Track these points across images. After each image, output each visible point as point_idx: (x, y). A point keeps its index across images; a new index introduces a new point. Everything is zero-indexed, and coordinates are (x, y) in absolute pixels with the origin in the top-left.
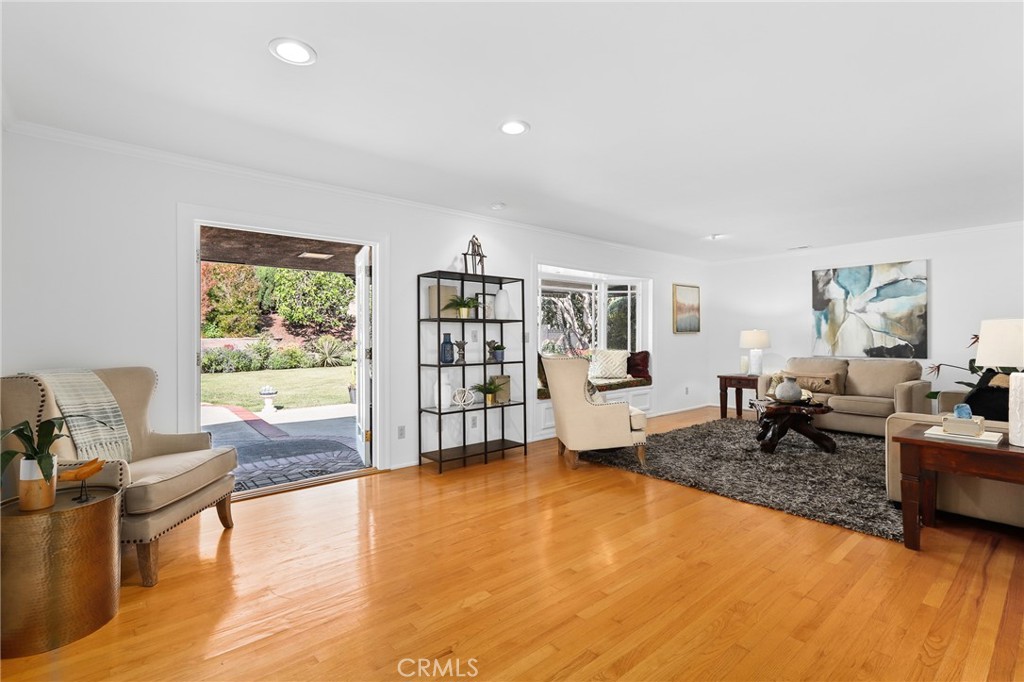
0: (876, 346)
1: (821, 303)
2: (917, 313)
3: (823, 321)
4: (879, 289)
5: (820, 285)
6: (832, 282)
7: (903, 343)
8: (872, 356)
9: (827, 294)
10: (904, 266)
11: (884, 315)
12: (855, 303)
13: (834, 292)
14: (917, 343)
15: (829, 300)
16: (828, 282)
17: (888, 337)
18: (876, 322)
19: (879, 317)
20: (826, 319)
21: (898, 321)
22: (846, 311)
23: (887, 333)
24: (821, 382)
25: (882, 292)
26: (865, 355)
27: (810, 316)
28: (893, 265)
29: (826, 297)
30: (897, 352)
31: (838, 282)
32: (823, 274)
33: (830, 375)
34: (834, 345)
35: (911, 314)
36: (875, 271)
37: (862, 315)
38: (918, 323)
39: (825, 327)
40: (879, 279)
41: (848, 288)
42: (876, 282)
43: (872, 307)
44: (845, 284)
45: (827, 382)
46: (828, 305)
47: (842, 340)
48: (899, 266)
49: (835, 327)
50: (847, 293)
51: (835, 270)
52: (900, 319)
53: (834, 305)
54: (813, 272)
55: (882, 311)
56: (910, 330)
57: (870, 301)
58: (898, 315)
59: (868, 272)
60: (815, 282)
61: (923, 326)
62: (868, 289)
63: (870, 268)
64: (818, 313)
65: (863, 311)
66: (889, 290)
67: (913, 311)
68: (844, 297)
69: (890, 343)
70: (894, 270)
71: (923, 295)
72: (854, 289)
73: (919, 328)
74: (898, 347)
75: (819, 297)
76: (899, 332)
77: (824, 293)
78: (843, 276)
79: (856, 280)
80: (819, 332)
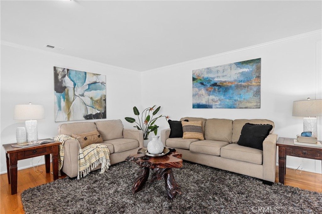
0: (89, 114)
1: (60, 88)
2: (103, 98)
3: (62, 100)
4: (89, 85)
5: (60, 77)
6: (67, 76)
7: (99, 112)
8: (87, 119)
9: (64, 83)
10: (98, 75)
11: (91, 98)
12: (79, 90)
13: (67, 82)
14: (103, 112)
15: (65, 87)
16: (64, 76)
17: (93, 109)
18: (88, 102)
19: (89, 99)
20: (64, 98)
21: (97, 101)
22: (75, 95)
23: (93, 107)
25: (90, 86)
26: (84, 119)
27: (52, 96)
28: (94, 74)
29: (64, 85)
30: (97, 116)
31: (70, 77)
32: (61, 70)
34: (69, 114)
35: (101, 98)
36: (87, 75)
37: (82, 98)
38: (103, 102)
39: (63, 104)
40: (90, 80)
41: (75, 82)
42: (88, 82)
43: (86, 93)
44: (74, 79)
45: (99, 136)
46: (64, 90)
47: (73, 111)
48: (97, 75)
49: (69, 103)
50: (75, 85)
51: (68, 70)
52: (98, 100)
53: (68, 91)
54: (55, 68)
55: (91, 96)
56: (101, 106)
57: (86, 90)
58: (97, 99)
59: (85, 75)
60: (56, 75)
61: (105, 104)
62: (85, 84)
63: (85, 73)
64: (58, 94)
65: (83, 95)
66: (93, 86)
67: (102, 97)
68: (73, 87)
69: (94, 112)
70: (95, 77)
71: (104, 91)
72: (79, 83)
73: (104, 105)
74: (97, 114)
75: (59, 84)
76: (97, 107)
77: (62, 82)
78: (73, 74)
79: (79, 78)
80: (60, 106)
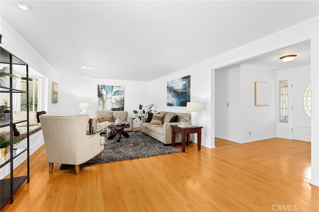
0: (114, 108)
1: (100, 95)
2: (122, 100)
3: (101, 101)
4: (115, 92)
5: (100, 90)
7: (119, 107)
8: (113, 110)
10: (120, 87)
11: (116, 100)
12: (109, 96)
13: (104, 92)
14: (122, 107)
15: (102, 94)
16: (102, 89)
17: (116, 105)
18: (114, 101)
19: (114, 100)
20: (102, 100)
21: (118, 101)
22: (107, 98)
24: (109, 118)
25: (115, 93)
26: (111, 110)
27: (97, 98)
28: (118, 87)
29: (102, 93)
30: (118, 109)
31: (105, 89)
32: (101, 86)
33: (110, 116)
34: (104, 108)
35: (121, 100)
36: (114, 88)
37: (111, 99)
38: (122, 102)
39: (101, 102)
40: (115, 90)
42: (114, 91)
43: (113, 97)
44: (107, 90)
45: (111, 118)
46: (102, 96)
47: (106, 106)
49: (104, 102)
50: (107, 93)
51: (104, 86)
53: (104, 96)
54: (98, 85)
55: (115, 98)
56: (121, 104)
57: (113, 95)
58: (118, 100)
59: (112, 88)
60: (99, 89)
62: (112, 92)
63: (113, 86)
64: (99, 98)
65: (111, 98)
66: (116, 93)
68: (106, 94)
69: (117, 107)
70: (118, 88)
71: (123, 95)
72: (109, 92)
73: (123, 103)
74: (118, 108)
75: (99, 93)
76: (119, 104)
77: (101, 92)
78: (106, 87)
79: (109, 89)
80: (99, 104)
